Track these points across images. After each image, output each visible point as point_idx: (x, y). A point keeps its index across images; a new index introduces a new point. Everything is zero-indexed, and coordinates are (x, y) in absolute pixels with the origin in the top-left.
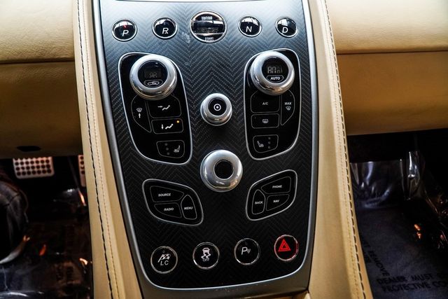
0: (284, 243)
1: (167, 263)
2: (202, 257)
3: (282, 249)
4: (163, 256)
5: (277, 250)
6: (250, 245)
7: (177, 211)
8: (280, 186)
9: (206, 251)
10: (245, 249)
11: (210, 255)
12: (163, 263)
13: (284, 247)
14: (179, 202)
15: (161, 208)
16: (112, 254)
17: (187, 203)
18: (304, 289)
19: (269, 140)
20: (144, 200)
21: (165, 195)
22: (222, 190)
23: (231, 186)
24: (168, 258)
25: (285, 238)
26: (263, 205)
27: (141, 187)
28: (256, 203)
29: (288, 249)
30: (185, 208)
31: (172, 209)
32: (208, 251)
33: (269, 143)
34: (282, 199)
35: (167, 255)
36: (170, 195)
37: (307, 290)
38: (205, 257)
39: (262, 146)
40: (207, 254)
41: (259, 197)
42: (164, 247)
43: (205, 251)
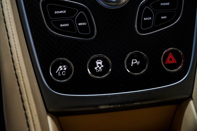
0: (171, 56)
1: (64, 73)
2: (96, 68)
3: (168, 61)
4: (60, 67)
5: (164, 62)
7: (71, 27)
8: (168, 4)
9: (99, 63)
10: (134, 61)
11: (102, 66)
12: (61, 73)
13: (171, 59)
14: (74, 19)
15: (58, 24)
16: (18, 57)
18: (188, 96)
20: (42, 17)
21: (61, 12)
23: (121, 3)
24: (65, 69)
25: (171, 51)
26: (151, 21)
27: (39, 5)
28: (145, 19)
29: (174, 61)
30: (79, 24)
31: (67, 25)
32: (101, 63)
34: (169, 15)
35: (64, 66)
36: (65, 12)
37: (191, 98)
38: (98, 68)
40: (99, 65)
41: (148, 14)
42: (61, 59)
43: (98, 63)
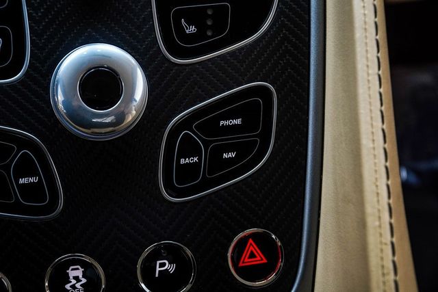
0: (252, 247)
2: (68, 287)
3: (246, 261)
5: (235, 265)
6: (174, 255)
8: (238, 121)
9: (75, 272)
10: (162, 265)
11: (84, 281)
13: (252, 255)
14: (7, 168)
17: (25, 168)
19: (209, 16)
22: (103, 135)
25: (253, 235)
26: (197, 165)
28: (182, 161)
29: (260, 259)
30: (22, 181)
32: (79, 273)
33: (209, 23)
34: (242, 149)
38: (73, 287)
39: (192, 29)
40: (76, 278)
41: (189, 148)
43: (72, 274)
